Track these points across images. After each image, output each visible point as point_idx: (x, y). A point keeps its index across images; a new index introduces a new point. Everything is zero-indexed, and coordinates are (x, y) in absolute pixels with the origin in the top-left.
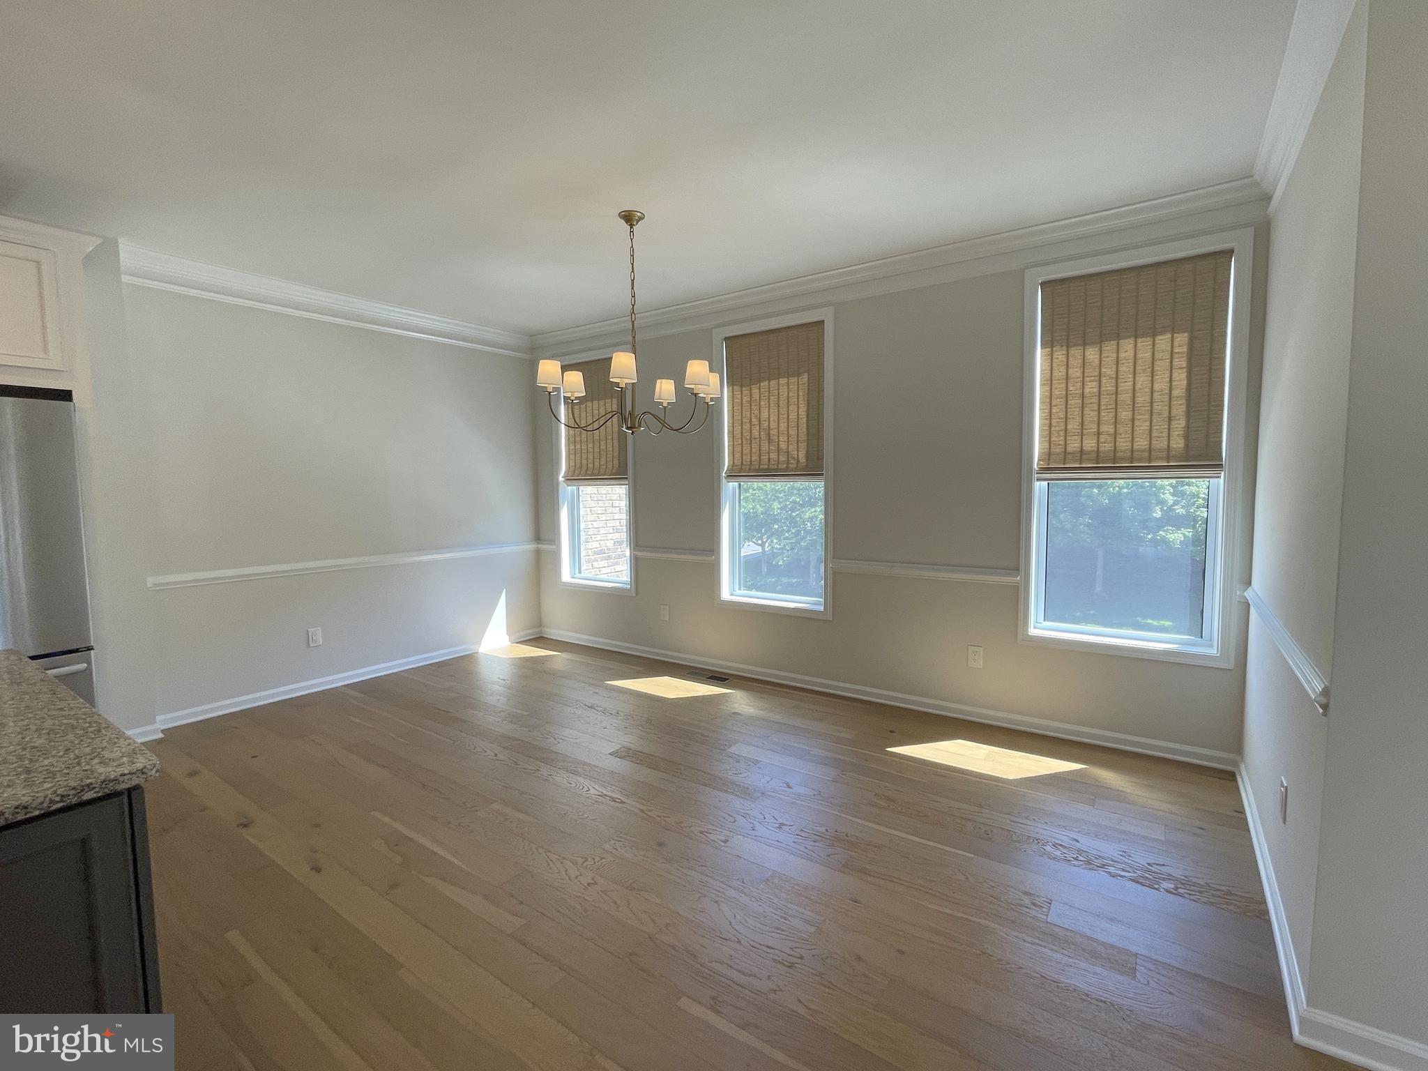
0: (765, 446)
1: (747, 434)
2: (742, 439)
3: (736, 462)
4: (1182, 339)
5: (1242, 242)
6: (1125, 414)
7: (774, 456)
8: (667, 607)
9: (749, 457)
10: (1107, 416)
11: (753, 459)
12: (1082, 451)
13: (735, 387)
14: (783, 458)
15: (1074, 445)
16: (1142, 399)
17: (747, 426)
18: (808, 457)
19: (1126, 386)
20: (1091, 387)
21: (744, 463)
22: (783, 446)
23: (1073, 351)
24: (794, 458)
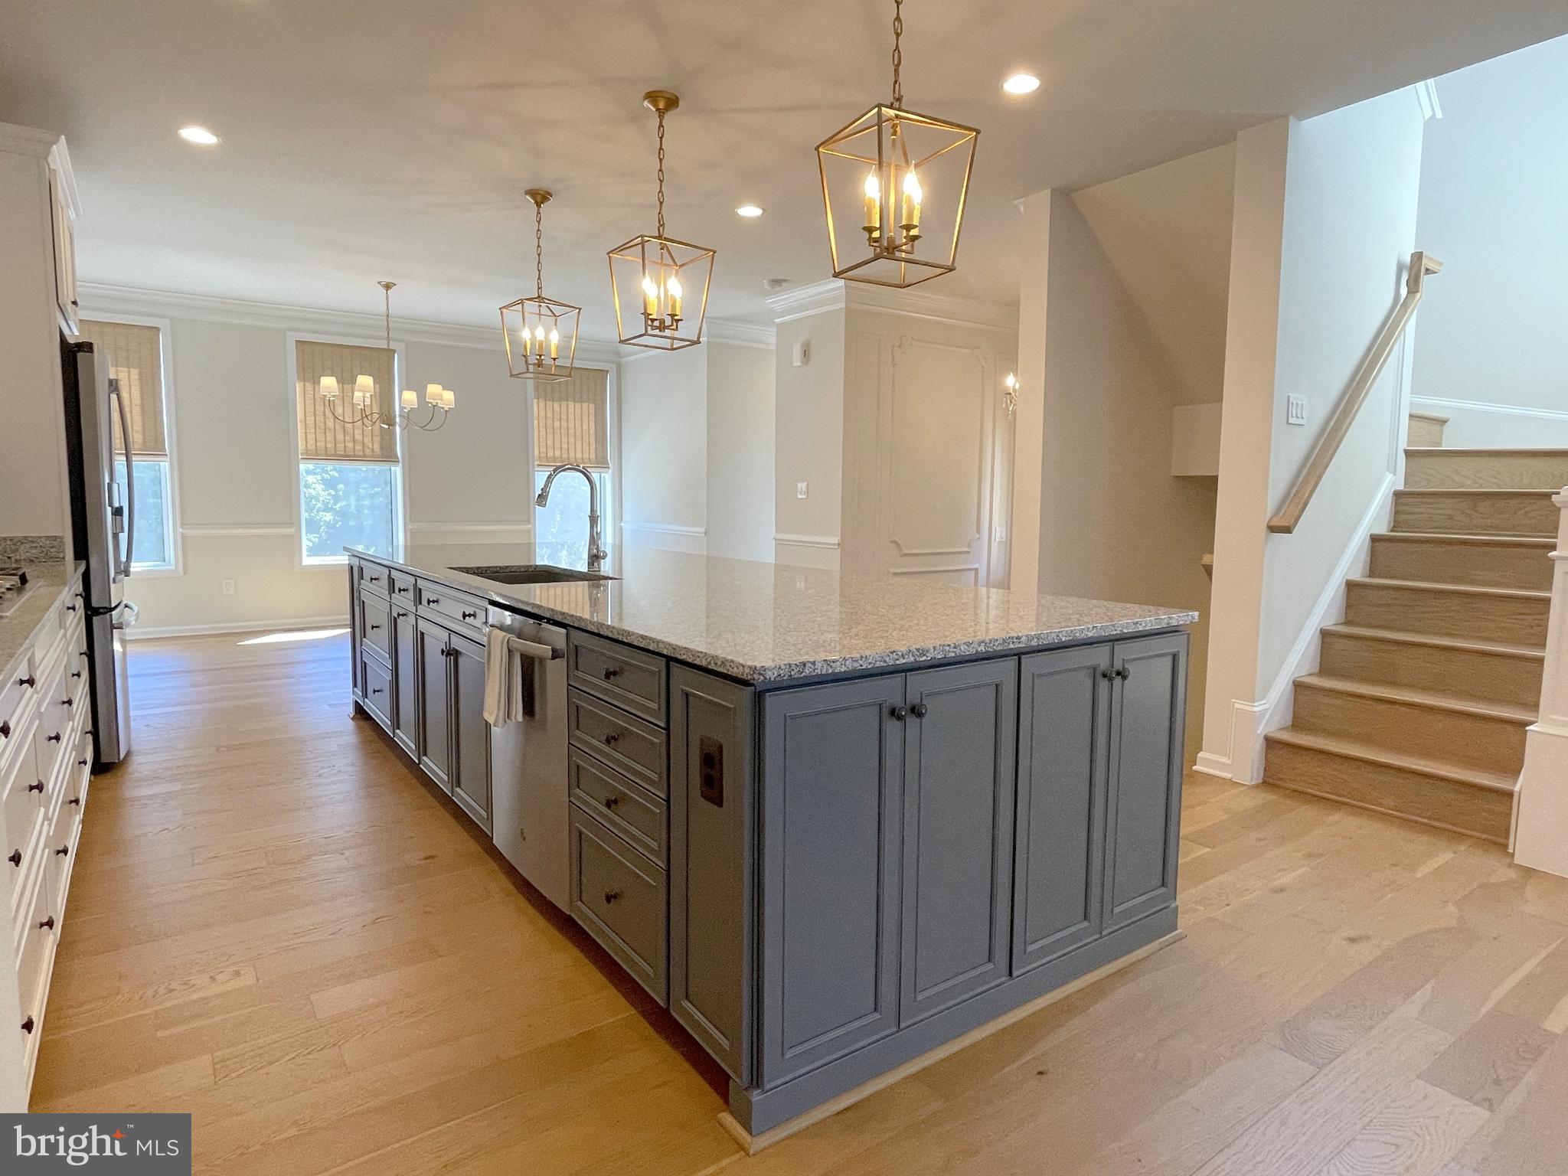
0: (340, 437)
1: (321, 425)
2: (315, 428)
3: (309, 446)
4: (592, 406)
5: (611, 368)
6: (572, 440)
7: (350, 445)
8: (232, 581)
9: (323, 443)
10: (564, 440)
11: (328, 445)
12: (554, 457)
13: (307, 384)
14: (358, 447)
15: (550, 454)
16: (578, 433)
17: (320, 418)
18: (382, 448)
19: (571, 425)
20: (557, 424)
21: (318, 448)
22: (358, 437)
23: (548, 403)
24: (369, 448)
